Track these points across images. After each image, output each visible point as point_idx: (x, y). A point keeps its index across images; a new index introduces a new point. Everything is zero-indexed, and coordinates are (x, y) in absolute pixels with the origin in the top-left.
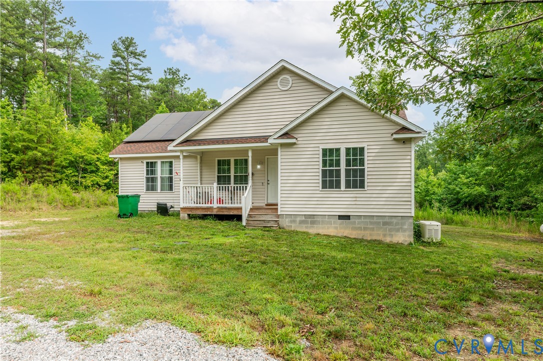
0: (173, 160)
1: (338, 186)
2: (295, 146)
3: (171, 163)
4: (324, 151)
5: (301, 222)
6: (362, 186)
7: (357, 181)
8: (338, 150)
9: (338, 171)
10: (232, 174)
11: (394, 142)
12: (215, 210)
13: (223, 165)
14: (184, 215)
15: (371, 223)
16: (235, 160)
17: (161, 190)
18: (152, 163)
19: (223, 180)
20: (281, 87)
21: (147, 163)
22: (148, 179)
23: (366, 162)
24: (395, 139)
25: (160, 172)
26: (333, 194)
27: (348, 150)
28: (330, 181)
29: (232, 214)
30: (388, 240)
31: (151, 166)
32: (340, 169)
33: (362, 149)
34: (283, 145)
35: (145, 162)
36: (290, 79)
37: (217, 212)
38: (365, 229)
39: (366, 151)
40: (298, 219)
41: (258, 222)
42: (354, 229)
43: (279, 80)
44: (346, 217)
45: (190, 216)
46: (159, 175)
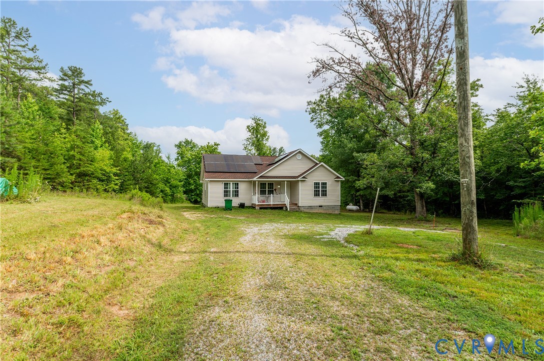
0: (239, 182)
1: (319, 196)
2: (306, 181)
3: (238, 184)
4: (315, 183)
5: (307, 208)
6: (326, 195)
7: (324, 194)
8: (319, 183)
9: (319, 190)
10: (267, 189)
12: (272, 205)
13: (263, 185)
14: (257, 208)
15: (329, 208)
16: (268, 183)
17: (232, 197)
18: (227, 183)
19: (263, 192)
20: (298, 158)
21: (225, 183)
22: (225, 191)
23: (327, 187)
24: (335, 180)
25: (231, 188)
26: (317, 198)
27: (322, 183)
28: (317, 194)
29: (278, 206)
30: (333, 213)
31: (226, 185)
33: (326, 183)
34: (301, 181)
35: (223, 183)
36: (302, 155)
38: (327, 210)
41: (293, 209)
42: (324, 210)
43: (297, 155)
44: (321, 206)
45: (261, 208)
46: (231, 189)
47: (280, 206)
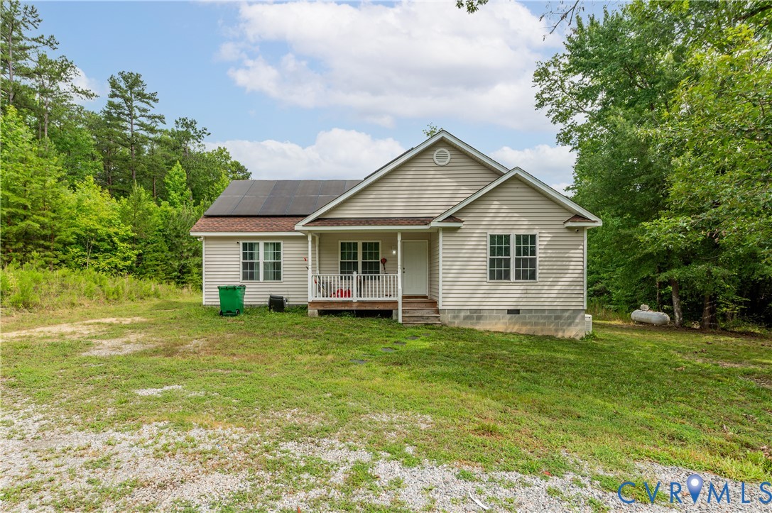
0: (282, 242)
1: (507, 276)
2: (459, 231)
3: (278, 245)
4: (492, 237)
5: (466, 318)
6: (533, 276)
7: (527, 272)
8: (508, 237)
9: (507, 260)
10: (360, 260)
11: (566, 231)
12: (355, 305)
13: (348, 249)
14: (312, 311)
15: (543, 318)
16: (363, 243)
17: (264, 279)
18: (251, 245)
19: (347, 268)
20: (437, 162)
21: (245, 245)
22: (245, 265)
23: (538, 251)
24: (568, 228)
25: (262, 256)
26: (503, 286)
27: (518, 237)
28: (498, 271)
29: (376, 309)
30: (560, 335)
31: (249, 249)
32: (510, 259)
33: (533, 237)
34: (445, 230)
35: (241, 242)
36: (448, 153)
37: (357, 307)
38: (536, 324)
39: (538, 240)
40: (462, 314)
41: (416, 319)
42: (525, 324)
43: (436, 153)
44: (517, 312)
45: (322, 313)
46: (262, 260)
47: (381, 308)
